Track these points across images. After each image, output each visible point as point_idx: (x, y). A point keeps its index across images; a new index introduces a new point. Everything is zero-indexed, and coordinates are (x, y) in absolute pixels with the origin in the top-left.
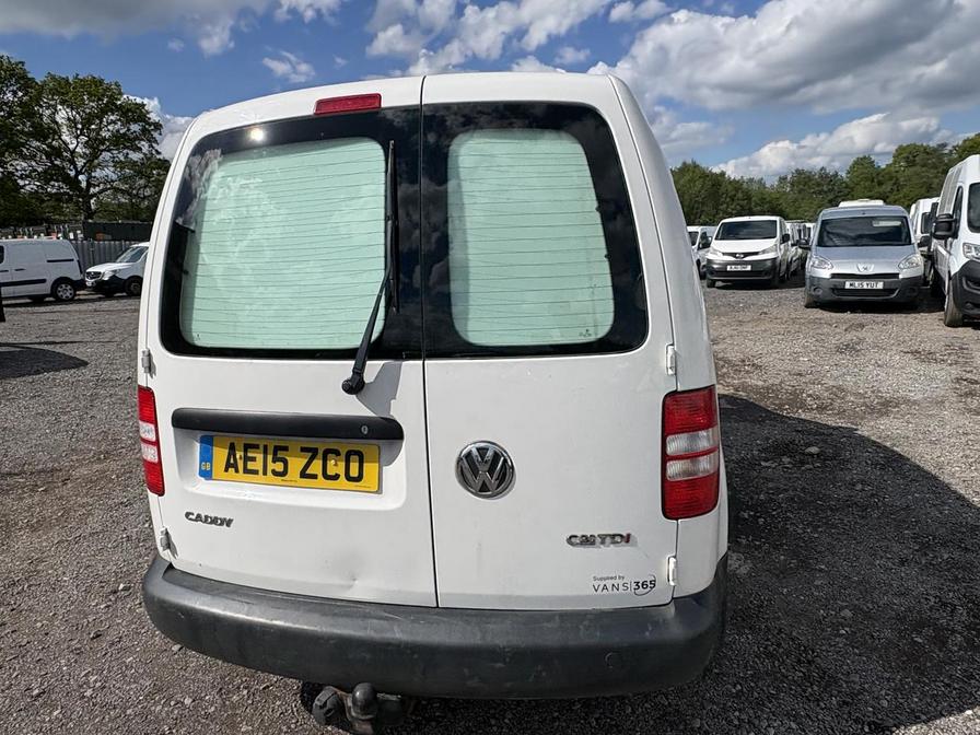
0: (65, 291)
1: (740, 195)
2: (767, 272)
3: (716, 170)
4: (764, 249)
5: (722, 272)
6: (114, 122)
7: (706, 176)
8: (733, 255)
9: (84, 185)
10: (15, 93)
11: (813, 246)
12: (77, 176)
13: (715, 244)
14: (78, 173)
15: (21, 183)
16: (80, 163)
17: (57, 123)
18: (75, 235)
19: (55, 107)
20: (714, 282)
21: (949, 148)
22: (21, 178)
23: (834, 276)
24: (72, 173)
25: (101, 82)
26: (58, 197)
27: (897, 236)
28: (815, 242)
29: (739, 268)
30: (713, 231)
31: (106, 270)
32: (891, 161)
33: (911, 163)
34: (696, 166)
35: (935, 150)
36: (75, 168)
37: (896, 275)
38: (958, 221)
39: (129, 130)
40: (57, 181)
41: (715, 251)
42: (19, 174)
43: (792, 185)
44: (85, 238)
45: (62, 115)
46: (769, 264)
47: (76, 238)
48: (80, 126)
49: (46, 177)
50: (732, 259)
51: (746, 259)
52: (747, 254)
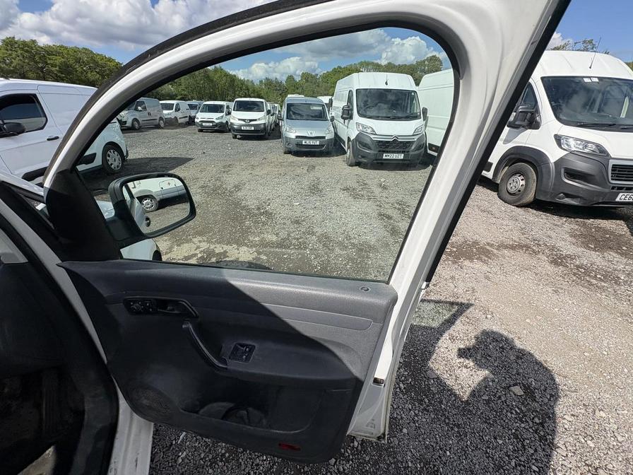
1: (244, 87)
2: (262, 131)
3: (232, 73)
4: (259, 118)
5: (240, 130)
8: (244, 120)
11: (285, 118)
13: (234, 113)
20: (236, 136)
23: (297, 137)
27: (321, 116)
28: (285, 116)
29: (248, 128)
30: (232, 105)
32: (300, 79)
33: (307, 81)
37: (324, 137)
38: (352, 110)
41: (234, 118)
43: (265, 85)
46: (262, 126)
50: (243, 123)
51: (251, 123)
52: (251, 120)
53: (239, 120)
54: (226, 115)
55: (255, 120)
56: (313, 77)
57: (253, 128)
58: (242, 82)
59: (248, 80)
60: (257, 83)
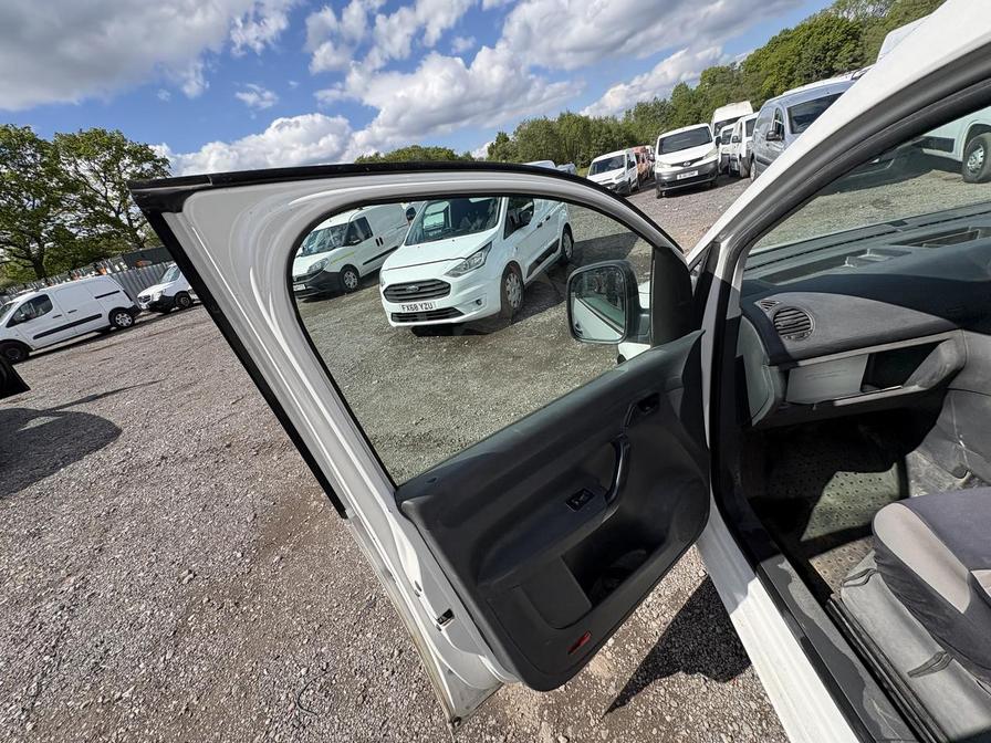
0: (124, 320)
1: (604, 130)
2: (711, 175)
3: (583, 114)
4: (705, 154)
5: (673, 182)
6: (129, 165)
7: (578, 120)
8: (681, 164)
9: (126, 222)
10: (34, 156)
12: (117, 216)
13: (661, 158)
14: (118, 213)
15: (74, 231)
16: (116, 204)
17: (82, 176)
18: (120, 266)
19: (75, 161)
21: (738, 64)
22: (71, 226)
24: (113, 214)
25: (104, 133)
26: (108, 236)
29: (688, 175)
31: (154, 292)
32: (699, 83)
33: (713, 82)
34: (569, 114)
35: (728, 68)
36: (113, 209)
39: (143, 169)
40: (101, 223)
41: (662, 165)
42: (68, 224)
43: (636, 116)
44: (130, 268)
45: (84, 167)
46: (712, 166)
47: (122, 270)
48: (102, 174)
49: (92, 221)
50: (680, 168)
51: (693, 166)
52: (693, 162)
53: (673, 165)
54: (628, 168)
55: (701, 159)
56: (723, 71)
57: (696, 173)
58: (600, 123)
59: (607, 118)
60: (621, 118)
